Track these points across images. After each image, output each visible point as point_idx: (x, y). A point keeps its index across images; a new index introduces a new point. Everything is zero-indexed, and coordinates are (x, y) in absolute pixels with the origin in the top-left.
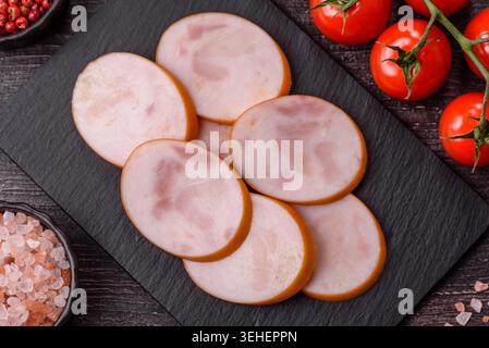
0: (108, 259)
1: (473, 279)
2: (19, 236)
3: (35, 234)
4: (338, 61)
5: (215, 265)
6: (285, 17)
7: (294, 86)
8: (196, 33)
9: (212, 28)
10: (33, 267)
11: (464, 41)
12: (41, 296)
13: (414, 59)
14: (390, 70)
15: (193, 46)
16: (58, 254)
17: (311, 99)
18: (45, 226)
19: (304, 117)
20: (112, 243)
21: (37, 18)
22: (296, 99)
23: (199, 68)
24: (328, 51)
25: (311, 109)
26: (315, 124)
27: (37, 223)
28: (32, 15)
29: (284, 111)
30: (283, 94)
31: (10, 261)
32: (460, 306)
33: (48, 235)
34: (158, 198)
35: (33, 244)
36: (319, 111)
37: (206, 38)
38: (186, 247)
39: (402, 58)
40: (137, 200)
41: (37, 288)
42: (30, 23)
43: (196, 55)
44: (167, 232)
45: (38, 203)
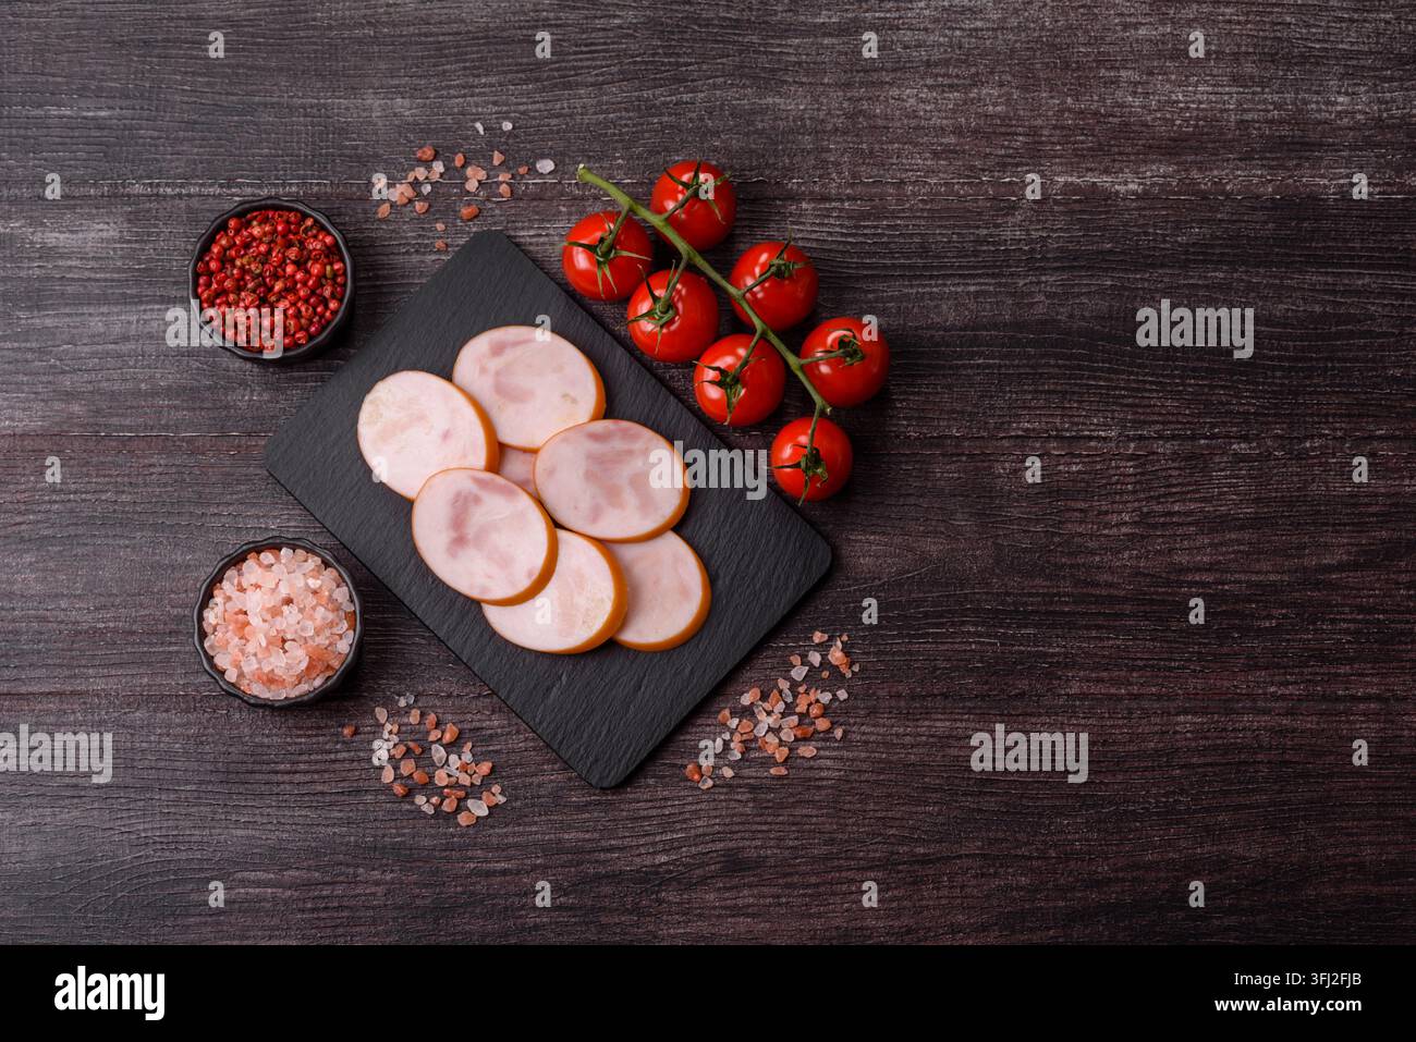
0: (397, 604)
1: (813, 629)
2: (298, 574)
3: (316, 573)
4: (661, 380)
5: (518, 608)
6: (601, 331)
7: (609, 408)
8: (498, 350)
9: (516, 344)
10: (314, 608)
11: (792, 360)
12: (322, 641)
13: (737, 380)
14: (714, 393)
15: (495, 364)
16: (342, 595)
17: (625, 424)
18: (326, 564)
19: (618, 444)
20: (401, 585)
21: (319, 332)
22: (608, 424)
23: (501, 390)
24: (650, 370)
25: (625, 434)
26: (630, 453)
27: (318, 560)
28: (313, 329)
29: (595, 437)
30: (595, 418)
31: (289, 601)
32: (796, 660)
33: (330, 574)
34: (454, 535)
35: (314, 583)
36: (635, 437)
37: (509, 355)
38: (485, 589)
39: (725, 380)
40: (431, 537)
41: (318, 632)
42: (311, 337)
43: (498, 374)
44: (463, 573)
45: (319, 540)
